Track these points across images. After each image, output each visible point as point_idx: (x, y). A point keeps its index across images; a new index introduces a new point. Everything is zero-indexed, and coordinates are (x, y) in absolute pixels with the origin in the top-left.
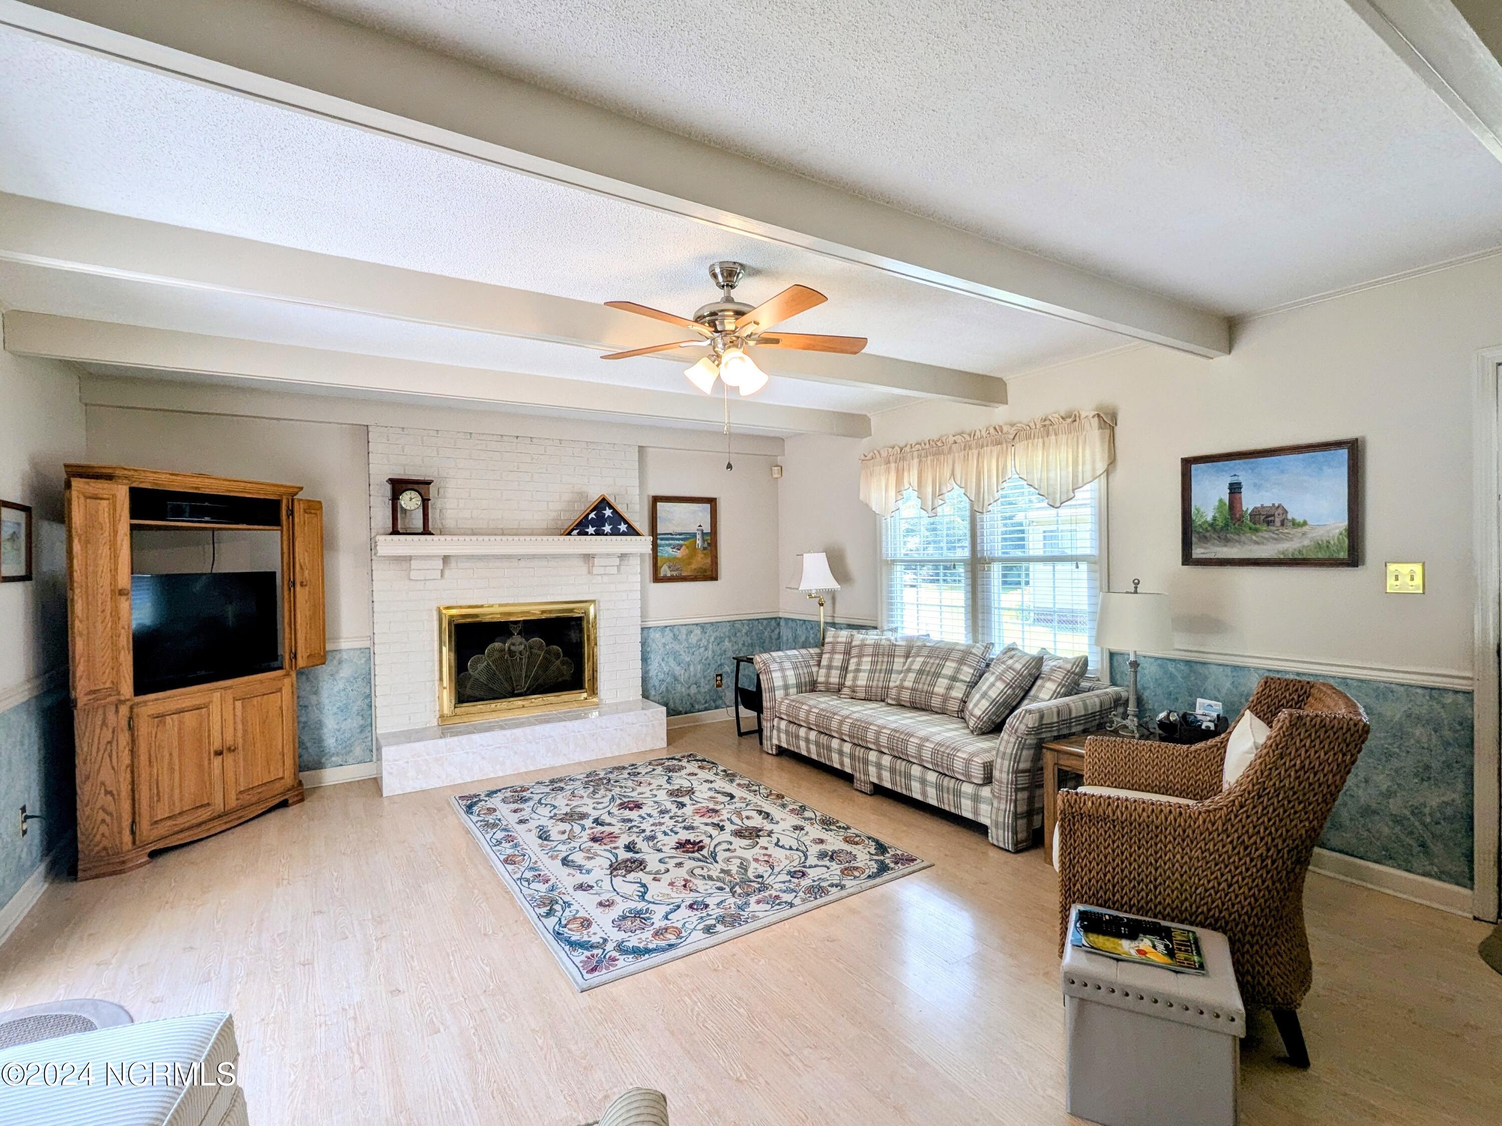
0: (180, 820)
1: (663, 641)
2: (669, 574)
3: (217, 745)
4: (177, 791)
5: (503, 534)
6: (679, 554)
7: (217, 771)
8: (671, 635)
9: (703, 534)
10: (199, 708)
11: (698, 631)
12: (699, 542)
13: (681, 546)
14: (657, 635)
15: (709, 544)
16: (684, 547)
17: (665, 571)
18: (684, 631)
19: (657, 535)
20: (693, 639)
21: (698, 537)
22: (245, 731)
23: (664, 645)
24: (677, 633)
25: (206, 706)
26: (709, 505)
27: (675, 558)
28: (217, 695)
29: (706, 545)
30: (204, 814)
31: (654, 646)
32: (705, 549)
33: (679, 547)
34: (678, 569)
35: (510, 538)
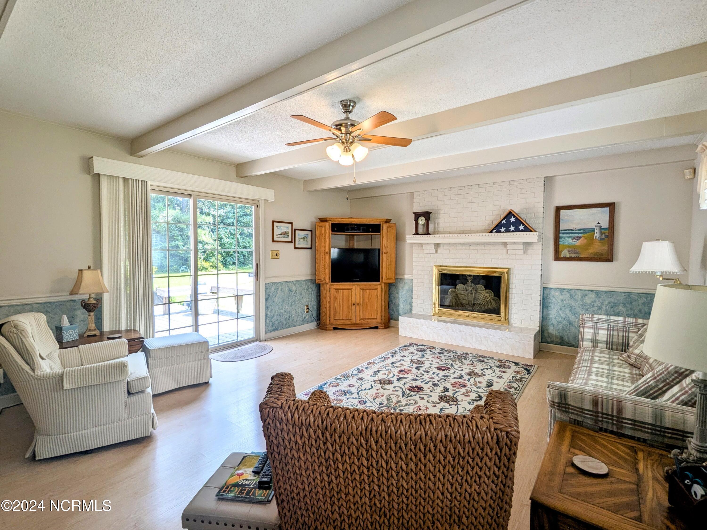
0: (342, 321)
1: (561, 297)
2: (568, 256)
3: (354, 302)
4: (341, 313)
5: (463, 233)
6: (578, 243)
7: (353, 310)
8: (568, 295)
9: (601, 228)
10: (348, 289)
11: (593, 296)
12: (597, 234)
13: (580, 237)
14: (557, 294)
15: (607, 236)
16: (582, 239)
17: (565, 253)
18: (579, 294)
19: (559, 230)
20: (588, 300)
21: (596, 231)
22: (363, 300)
23: (562, 300)
24: (574, 294)
25: (351, 289)
26: (608, 208)
27: (575, 246)
28: (354, 287)
29: (603, 236)
30: (349, 322)
31: (554, 300)
32: (602, 239)
33: (578, 239)
34: (575, 253)
35: (467, 235)
